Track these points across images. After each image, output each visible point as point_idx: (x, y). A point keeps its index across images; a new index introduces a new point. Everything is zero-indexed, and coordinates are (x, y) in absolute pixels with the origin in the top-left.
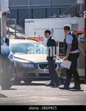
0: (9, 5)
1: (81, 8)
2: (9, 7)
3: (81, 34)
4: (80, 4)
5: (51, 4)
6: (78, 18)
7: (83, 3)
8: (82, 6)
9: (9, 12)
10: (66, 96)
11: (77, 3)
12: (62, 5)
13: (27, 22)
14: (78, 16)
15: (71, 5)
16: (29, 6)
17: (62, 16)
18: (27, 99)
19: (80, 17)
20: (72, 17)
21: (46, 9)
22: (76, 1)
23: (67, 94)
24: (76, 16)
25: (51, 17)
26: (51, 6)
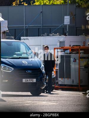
0: (8, 25)
1: (67, 28)
2: (8, 27)
3: (67, 50)
4: (67, 25)
5: (42, 25)
6: (64, 36)
7: (69, 24)
8: (69, 26)
9: (8, 31)
10: (55, 101)
11: (65, 24)
12: (51, 25)
13: (22, 39)
14: (65, 35)
15: (59, 25)
16: (25, 26)
17: (52, 35)
18: (23, 103)
19: (67, 35)
20: (60, 35)
21: (39, 29)
22: (64, 23)
23: (55, 99)
24: (63, 35)
25: (43, 36)
26: (43, 26)
